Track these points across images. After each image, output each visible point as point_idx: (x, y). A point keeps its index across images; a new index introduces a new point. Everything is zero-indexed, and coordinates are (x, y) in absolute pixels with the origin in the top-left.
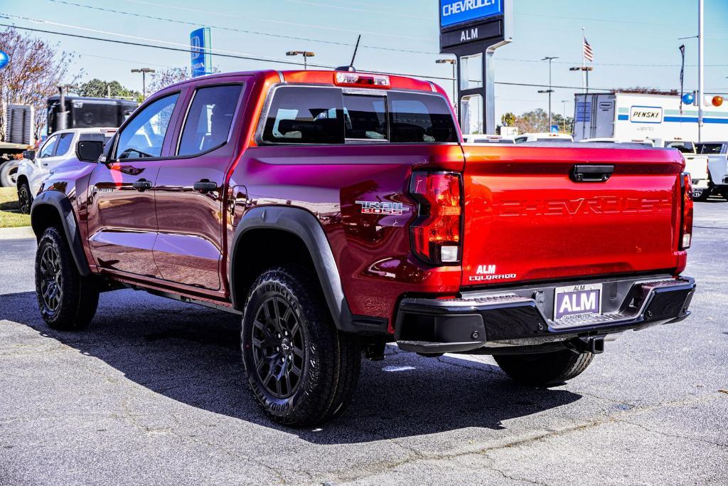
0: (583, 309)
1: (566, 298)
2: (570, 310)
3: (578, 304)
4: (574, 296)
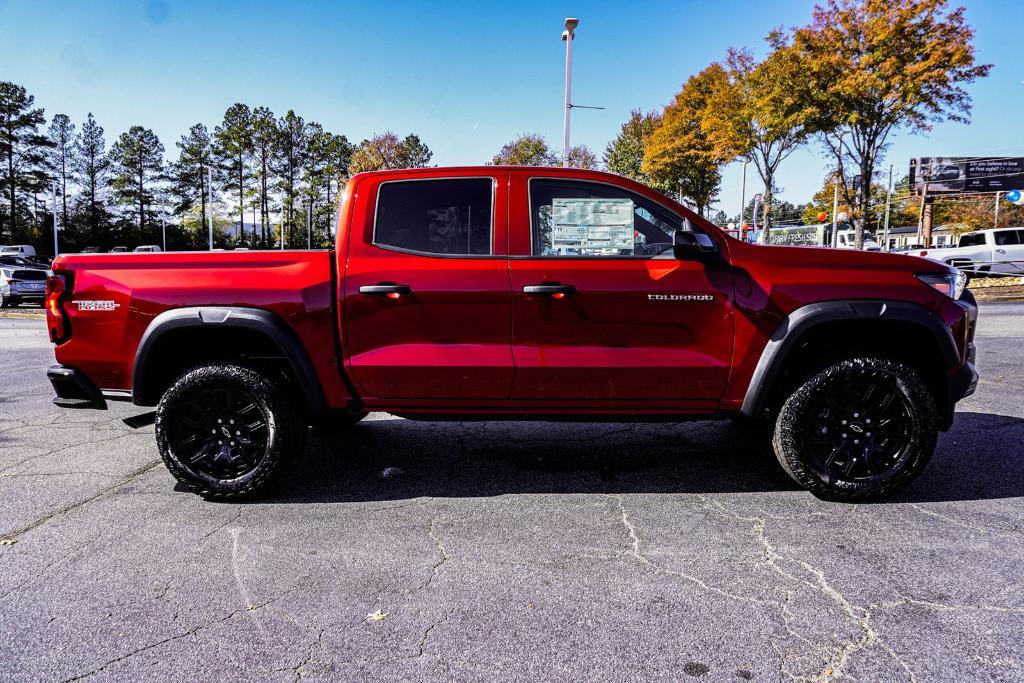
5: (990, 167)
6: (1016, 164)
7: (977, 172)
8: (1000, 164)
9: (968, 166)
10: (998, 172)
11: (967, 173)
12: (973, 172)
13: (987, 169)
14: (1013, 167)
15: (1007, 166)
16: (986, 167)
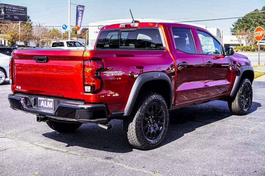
0: (48, 107)
1: (42, 102)
2: (44, 106)
3: (47, 105)
4: (45, 102)
5: (14, 9)
6: (23, 10)
7: (9, 11)
8: (18, 9)
9: (5, 8)
10: (17, 12)
11: (5, 11)
12: (7, 11)
13: (13, 11)
14: (22, 11)
15: (20, 10)
16: (12, 9)
